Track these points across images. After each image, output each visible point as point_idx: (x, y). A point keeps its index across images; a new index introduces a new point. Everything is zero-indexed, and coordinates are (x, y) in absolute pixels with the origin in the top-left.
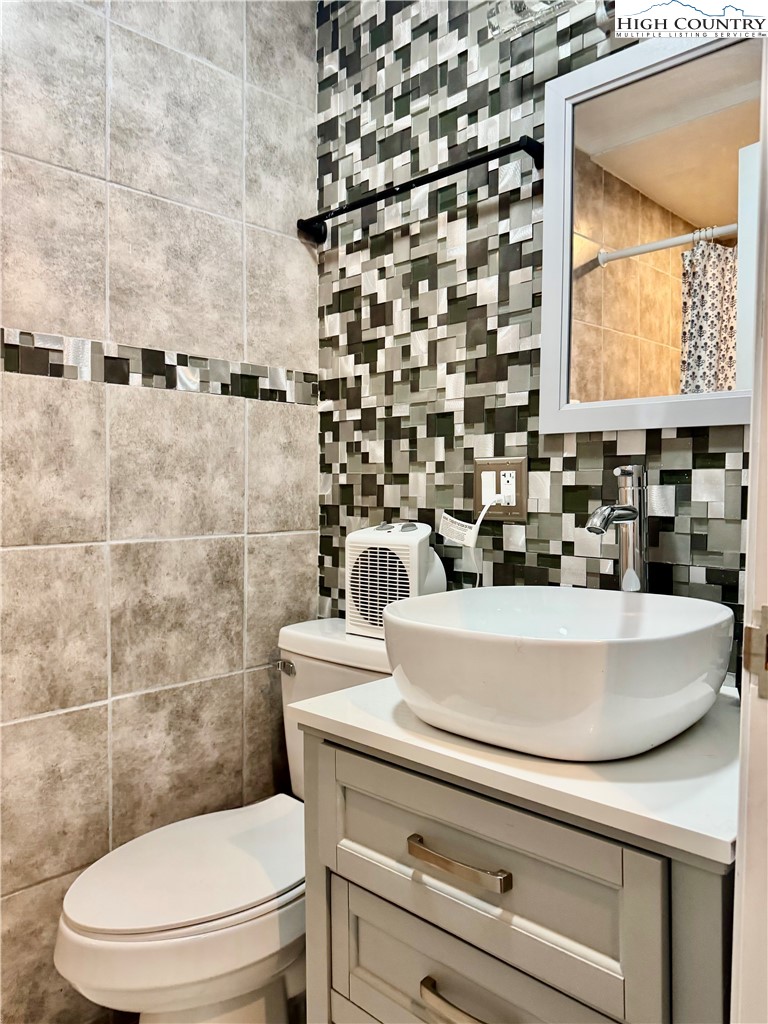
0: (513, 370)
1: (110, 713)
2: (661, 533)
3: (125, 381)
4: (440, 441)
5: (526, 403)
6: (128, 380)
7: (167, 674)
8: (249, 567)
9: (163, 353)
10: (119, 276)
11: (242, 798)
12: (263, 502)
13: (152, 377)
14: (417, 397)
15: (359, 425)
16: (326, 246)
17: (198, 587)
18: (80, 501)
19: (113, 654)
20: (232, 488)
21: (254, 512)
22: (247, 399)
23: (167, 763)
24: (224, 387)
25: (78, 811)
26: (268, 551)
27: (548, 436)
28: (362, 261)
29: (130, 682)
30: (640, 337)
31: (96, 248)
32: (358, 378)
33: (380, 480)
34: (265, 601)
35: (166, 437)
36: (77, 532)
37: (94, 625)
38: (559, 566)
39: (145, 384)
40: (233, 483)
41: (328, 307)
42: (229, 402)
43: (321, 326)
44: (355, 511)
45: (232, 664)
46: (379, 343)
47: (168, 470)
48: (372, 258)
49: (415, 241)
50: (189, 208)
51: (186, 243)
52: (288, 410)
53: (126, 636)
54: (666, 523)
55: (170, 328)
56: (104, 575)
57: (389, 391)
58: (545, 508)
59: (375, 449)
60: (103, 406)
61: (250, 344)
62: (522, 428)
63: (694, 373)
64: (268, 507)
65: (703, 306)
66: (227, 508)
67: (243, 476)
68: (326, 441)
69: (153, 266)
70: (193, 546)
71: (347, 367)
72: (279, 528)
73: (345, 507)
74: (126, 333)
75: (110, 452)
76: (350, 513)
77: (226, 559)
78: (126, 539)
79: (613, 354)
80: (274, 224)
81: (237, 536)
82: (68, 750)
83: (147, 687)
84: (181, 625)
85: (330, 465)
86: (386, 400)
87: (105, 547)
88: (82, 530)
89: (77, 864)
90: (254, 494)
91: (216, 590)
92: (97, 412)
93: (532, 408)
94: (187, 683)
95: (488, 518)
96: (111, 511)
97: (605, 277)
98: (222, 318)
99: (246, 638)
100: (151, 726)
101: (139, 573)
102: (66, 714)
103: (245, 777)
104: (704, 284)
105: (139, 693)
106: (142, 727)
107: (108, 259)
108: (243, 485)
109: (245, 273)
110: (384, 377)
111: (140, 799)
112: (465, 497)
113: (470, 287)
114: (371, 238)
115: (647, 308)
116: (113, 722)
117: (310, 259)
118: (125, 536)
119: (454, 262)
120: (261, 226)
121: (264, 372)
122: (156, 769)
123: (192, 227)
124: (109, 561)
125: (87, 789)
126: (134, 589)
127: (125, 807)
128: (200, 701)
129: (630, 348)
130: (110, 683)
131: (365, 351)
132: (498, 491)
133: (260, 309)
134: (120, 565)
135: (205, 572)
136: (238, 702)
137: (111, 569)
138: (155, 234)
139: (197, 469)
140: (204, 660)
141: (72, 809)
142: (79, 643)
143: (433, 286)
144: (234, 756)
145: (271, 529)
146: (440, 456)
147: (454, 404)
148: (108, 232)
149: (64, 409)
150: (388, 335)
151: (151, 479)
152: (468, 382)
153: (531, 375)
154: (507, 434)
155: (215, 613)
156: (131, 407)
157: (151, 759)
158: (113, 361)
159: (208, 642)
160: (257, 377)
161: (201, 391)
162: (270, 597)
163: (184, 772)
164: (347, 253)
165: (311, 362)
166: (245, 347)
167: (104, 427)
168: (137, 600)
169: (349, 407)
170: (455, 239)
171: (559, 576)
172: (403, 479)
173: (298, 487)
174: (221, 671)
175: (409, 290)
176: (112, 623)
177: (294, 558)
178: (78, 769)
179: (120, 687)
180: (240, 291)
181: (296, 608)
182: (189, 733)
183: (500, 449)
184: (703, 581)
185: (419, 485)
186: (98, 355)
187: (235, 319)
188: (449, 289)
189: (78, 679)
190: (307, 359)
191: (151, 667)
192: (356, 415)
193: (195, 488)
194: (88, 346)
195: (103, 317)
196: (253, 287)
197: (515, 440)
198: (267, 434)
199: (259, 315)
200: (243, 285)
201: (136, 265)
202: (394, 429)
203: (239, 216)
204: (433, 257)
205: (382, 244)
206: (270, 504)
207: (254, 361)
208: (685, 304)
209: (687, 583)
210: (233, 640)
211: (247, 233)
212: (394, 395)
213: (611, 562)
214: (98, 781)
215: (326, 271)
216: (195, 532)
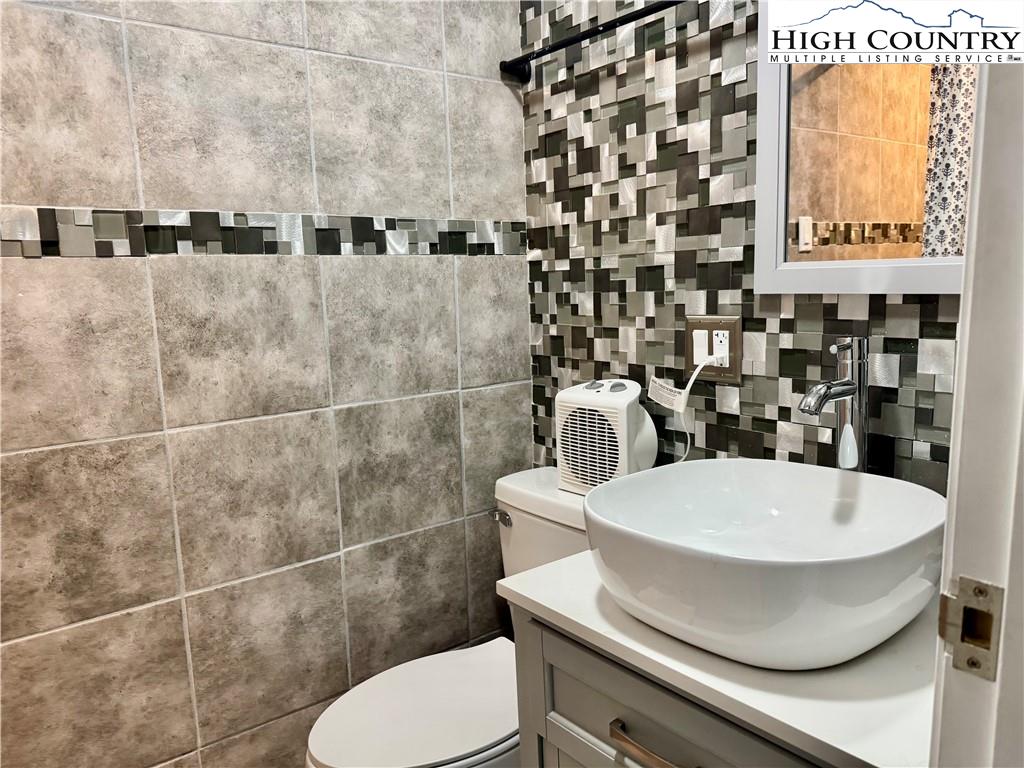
0: (726, 223)
1: (343, 563)
2: (883, 404)
3: (337, 251)
4: (650, 296)
5: (741, 259)
6: (340, 250)
7: (393, 525)
8: (465, 420)
9: (372, 219)
10: (324, 145)
11: (468, 632)
12: (475, 356)
13: (362, 245)
14: (627, 249)
15: (568, 276)
16: (531, 86)
17: (417, 443)
18: (303, 371)
19: (343, 510)
20: (444, 346)
21: (467, 368)
22: (456, 256)
23: (397, 605)
24: (433, 246)
25: (319, 652)
26: (482, 404)
27: (764, 297)
28: (567, 102)
29: (360, 534)
30: (882, 139)
31: (300, 120)
32: (566, 227)
33: (590, 333)
34: (481, 451)
35: (380, 302)
36: (303, 399)
37: (324, 486)
38: (775, 432)
39: (356, 252)
40: (445, 341)
41: (534, 151)
42: (438, 261)
43: (527, 171)
44: (566, 363)
45: (453, 512)
46: (586, 190)
47: (383, 334)
48: (577, 99)
49: (621, 81)
50: (389, 65)
51: (388, 102)
52: (496, 263)
53: (354, 492)
54: (890, 394)
55: (377, 193)
56: (330, 438)
57: (597, 242)
58: (760, 370)
59: (585, 302)
60: (317, 278)
61: (457, 199)
62: (736, 285)
63: (940, 184)
64: (480, 361)
65: (953, 107)
66: (440, 365)
67: (455, 334)
68: (536, 291)
69: (356, 131)
70: (411, 406)
71: (556, 215)
72: (491, 381)
73: (556, 358)
74: (335, 202)
75: (328, 322)
76: (561, 364)
77: (442, 415)
78: (348, 403)
79: (850, 161)
80: (476, 69)
81: (451, 392)
82: (307, 599)
83: (375, 537)
84: (404, 479)
85: (541, 316)
86: (594, 251)
87: (329, 412)
88: (307, 398)
89: (322, 697)
90: (466, 349)
91: (435, 444)
92: (313, 285)
93: (747, 264)
94: (412, 532)
95: (700, 378)
96: (333, 378)
97: (842, 77)
98: (427, 176)
99: (465, 488)
100: (381, 573)
101: (362, 434)
102: (303, 567)
103: (470, 614)
104: (956, 81)
105: (368, 544)
106: (374, 574)
107: (312, 130)
108: (456, 343)
109: (449, 126)
110: (591, 226)
111: (375, 639)
112: (676, 355)
113: (681, 132)
114: (577, 77)
115: (891, 106)
116: (346, 570)
117: (514, 101)
118: (346, 400)
119: (663, 104)
120: (463, 74)
121: (471, 226)
122: (387, 611)
123: (393, 85)
124: (334, 425)
125: (325, 632)
126: (359, 449)
127: (361, 645)
128: (426, 549)
129: (870, 152)
130: (341, 536)
131: (573, 199)
132: (711, 352)
133: (465, 162)
134: (344, 428)
135: (424, 429)
136: (460, 546)
137: (336, 433)
138: (356, 97)
139: (412, 332)
140: (427, 510)
141: (314, 649)
142: (311, 502)
143: (641, 131)
144: (460, 596)
145: (484, 382)
146: (651, 311)
147: (665, 257)
148: (310, 102)
149: (281, 285)
150: (595, 182)
151: (367, 345)
152: (678, 234)
153: (747, 228)
154: (720, 292)
155: (435, 465)
156: (344, 276)
157: (382, 602)
158: (324, 233)
159: (430, 492)
160: (464, 233)
161: (411, 253)
162: (487, 448)
163: (413, 612)
164: (552, 94)
165: (519, 210)
166: (452, 203)
167: (321, 298)
168: (362, 459)
169: (558, 257)
170: (664, 80)
171: (775, 442)
172: (612, 333)
173: (510, 340)
174: (444, 519)
175: (616, 134)
176: (340, 481)
177: (507, 409)
178: (316, 615)
179: (351, 539)
180: (444, 145)
181: (512, 456)
182: (415, 577)
183: (712, 307)
184: (927, 457)
185: (630, 339)
186: (309, 228)
187: (440, 175)
188: (658, 133)
189: (312, 534)
190: (515, 207)
191: (379, 519)
192: (564, 266)
193: (409, 349)
194: (299, 221)
195: (312, 188)
196: (456, 139)
197: (728, 298)
198: (477, 289)
199: (465, 169)
200: (446, 139)
201: (340, 132)
202: (603, 282)
203: (440, 67)
204: (641, 99)
205: (587, 85)
206: (482, 358)
207: (461, 216)
208: (933, 104)
209: (910, 459)
210: (453, 490)
211: (449, 84)
212: (603, 246)
213: (829, 432)
214: (334, 624)
215: (531, 113)
216: (412, 391)
